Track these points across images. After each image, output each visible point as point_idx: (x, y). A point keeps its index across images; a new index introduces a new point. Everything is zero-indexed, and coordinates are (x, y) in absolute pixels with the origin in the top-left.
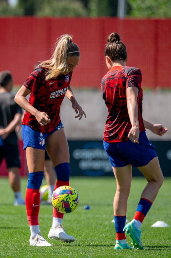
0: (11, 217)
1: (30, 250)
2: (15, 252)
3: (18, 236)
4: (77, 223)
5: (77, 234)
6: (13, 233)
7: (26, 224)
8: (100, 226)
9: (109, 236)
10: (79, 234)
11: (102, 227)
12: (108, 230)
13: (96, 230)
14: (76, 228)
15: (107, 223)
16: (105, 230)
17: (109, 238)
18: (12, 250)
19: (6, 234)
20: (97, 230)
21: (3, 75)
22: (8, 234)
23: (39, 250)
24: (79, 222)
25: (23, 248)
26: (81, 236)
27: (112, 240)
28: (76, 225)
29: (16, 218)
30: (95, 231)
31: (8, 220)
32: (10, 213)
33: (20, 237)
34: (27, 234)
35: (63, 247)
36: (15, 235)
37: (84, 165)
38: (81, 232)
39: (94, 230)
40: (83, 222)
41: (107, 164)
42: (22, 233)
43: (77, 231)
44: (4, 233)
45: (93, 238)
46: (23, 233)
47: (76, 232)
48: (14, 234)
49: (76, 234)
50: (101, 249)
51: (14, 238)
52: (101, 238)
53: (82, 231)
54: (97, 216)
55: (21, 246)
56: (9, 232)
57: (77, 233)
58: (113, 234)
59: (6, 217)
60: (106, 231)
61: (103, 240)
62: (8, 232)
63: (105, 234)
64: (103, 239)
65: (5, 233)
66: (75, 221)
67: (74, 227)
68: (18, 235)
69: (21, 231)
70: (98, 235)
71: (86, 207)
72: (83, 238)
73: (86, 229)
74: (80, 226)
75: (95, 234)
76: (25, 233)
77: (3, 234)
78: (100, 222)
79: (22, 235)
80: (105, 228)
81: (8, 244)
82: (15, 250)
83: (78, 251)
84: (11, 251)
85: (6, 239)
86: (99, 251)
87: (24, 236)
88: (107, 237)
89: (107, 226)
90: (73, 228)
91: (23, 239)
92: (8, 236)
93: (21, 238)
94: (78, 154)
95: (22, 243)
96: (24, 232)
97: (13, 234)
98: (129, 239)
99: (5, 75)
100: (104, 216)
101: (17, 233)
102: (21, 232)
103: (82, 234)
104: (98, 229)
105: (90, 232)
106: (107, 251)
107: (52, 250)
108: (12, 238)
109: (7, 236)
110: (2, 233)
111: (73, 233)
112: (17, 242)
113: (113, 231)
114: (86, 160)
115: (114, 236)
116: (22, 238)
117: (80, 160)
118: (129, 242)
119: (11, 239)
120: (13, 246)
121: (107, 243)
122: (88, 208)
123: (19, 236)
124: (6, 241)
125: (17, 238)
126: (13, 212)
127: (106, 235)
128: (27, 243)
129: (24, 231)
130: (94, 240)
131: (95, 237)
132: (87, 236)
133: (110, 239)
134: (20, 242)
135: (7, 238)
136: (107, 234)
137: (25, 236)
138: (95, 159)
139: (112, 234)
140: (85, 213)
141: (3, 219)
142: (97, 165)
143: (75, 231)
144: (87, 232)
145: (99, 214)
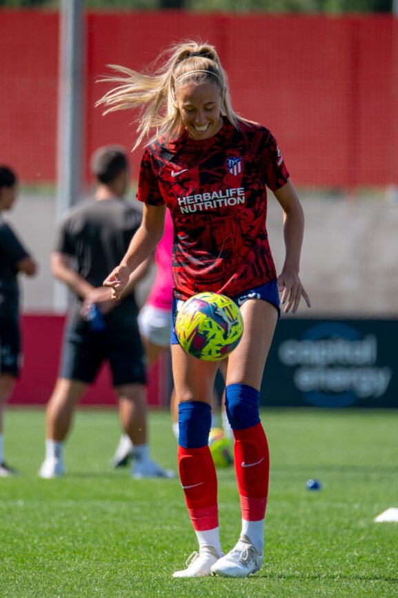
0: (124, 506)
1: (171, 588)
2: (134, 593)
3: (142, 555)
4: (289, 524)
5: (288, 550)
6: (130, 545)
7: (161, 525)
8: (346, 531)
9: (369, 557)
10: (293, 550)
11: (351, 532)
12: (364, 542)
13: (335, 542)
14: (286, 535)
15: (362, 524)
16: (357, 542)
17: (368, 562)
18: (126, 588)
19: (112, 548)
20: (337, 541)
21: (107, 155)
22: (117, 550)
23: (193, 590)
24: (293, 521)
25: (154, 585)
26: (297, 554)
27: (376, 566)
28: (286, 527)
29: (136, 510)
30: (333, 545)
31: (117, 515)
32: (122, 498)
33: (148, 556)
34: (165, 549)
35: (255, 583)
36: (134, 550)
37: (306, 380)
38: (299, 546)
39: (331, 541)
40: (303, 522)
41: (364, 378)
42: (152, 548)
43: (290, 544)
44: (107, 547)
45: (328, 560)
46: (155, 547)
47: (286, 545)
48: (132, 550)
49: (286, 551)
50: (349, 588)
51: (131, 559)
52: (347, 561)
53: (300, 543)
54: (340, 505)
55: (149, 581)
56: (120, 543)
57: (289, 547)
58: (379, 552)
59: (112, 509)
60: (359, 543)
61: (352, 566)
62: (117, 544)
63: (357, 552)
64: (353, 563)
65: (110, 546)
66: (283, 518)
67: (280, 533)
68: (141, 552)
69: (149, 541)
70: (339, 553)
71: (310, 483)
72: (303, 560)
73: (310, 538)
74: (297, 530)
75: (334, 551)
76: (158, 546)
77: (105, 549)
78: (347, 521)
79: (153, 551)
80: (359, 536)
81: (116, 573)
82: (135, 588)
83: (290, 592)
84: (125, 592)
85: (113, 561)
86: (345, 593)
87: (156, 555)
88: (362, 559)
89: (362, 530)
90: (279, 536)
91: (154, 562)
92: (117, 553)
93: (150, 559)
94: (291, 352)
95: (151, 573)
96: (157, 544)
97: (129, 549)
99: (113, 155)
100: (356, 506)
101: (139, 547)
102: (151, 545)
103: (300, 550)
104: (340, 538)
105: (322, 544)
106: (364, 593)
107: (227, 589)
108: (128, 559)
109: (115, 553)
110: (103, 546)
111: (277, 547)
112: (140, 569)
113: (377, 543)
114: (311, 366)
115: (380, 556)
116: (153, 559)
117: (298, 367)
119: (123, 560)
120: (130, 579)
121: (363, 573)
122: (315, 487)
123: (145, 554)
124: (113, 568)
125: (141, 560)
126: (130, 493)
127: (360, 552)
128: (164, 573)
129: (156, 541)
130: (332, 566)
131: (333, 557)
132: (313, 555)
133: (371, 563)
134: (146, 570)
135: (115, 559)
136: (362, 550)
137: (160, 556)
138: (333, 366)
139: (375, 552)
140: (309, 500)
141: (105, 513)
142: (338, 380)
143: (282, 544)
144: (313, 546)
145: (344, 501)
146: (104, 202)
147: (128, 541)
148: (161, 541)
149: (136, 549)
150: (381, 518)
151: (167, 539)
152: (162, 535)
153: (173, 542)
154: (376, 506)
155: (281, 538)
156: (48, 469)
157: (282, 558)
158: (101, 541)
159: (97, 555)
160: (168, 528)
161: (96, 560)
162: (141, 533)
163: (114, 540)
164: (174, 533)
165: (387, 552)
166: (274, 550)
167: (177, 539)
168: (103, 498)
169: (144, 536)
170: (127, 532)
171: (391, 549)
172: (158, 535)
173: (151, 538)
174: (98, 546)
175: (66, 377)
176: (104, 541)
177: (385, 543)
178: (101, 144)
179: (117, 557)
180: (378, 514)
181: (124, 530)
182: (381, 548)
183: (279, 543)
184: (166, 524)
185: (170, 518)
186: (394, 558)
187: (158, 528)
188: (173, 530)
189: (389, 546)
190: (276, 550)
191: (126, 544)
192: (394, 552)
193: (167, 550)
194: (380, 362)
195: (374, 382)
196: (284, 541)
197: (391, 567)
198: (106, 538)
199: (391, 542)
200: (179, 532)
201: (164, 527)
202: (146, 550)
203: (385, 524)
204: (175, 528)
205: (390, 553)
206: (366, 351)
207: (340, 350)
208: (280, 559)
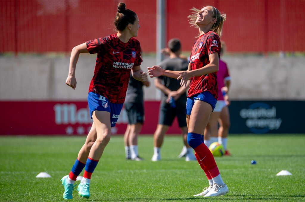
0: (183, 171)
3: (190, 189)
4: (244, 177)
5: (244, 186)
7: (197, 178)
8: (266, 179)
9: (275, 188)
10: (246, 187)
11: (268, 180)
12: (273, 183)
13: (262, 183)
15: (272, 176)
16: (270, 183)
19: (179, 187)
20: (263, 183)
21: (174, 42)
22: (181, 187)
24: (246, 176)
26: (248, 188)
27: (277, 192)
28: (243, 178)
29: (188, 173)
30: (261, 184)
31: (181, 175)
32: (182, 168)
34: (199, 187)
37: (250, 123)
38: (248, 185)
39: (260, 183)
40: (250, 176)
41: (271, 123)
42: (194, 186)
43: (245, 184)
44: (177, 186)
45: (259, 190)
46: (195, 186)
47: (244, 184)
48: (187, 187)
49: (243, 187)
51: (186, 191)
52: (267, 190)
53: (249, 184)
54: (263, 170)
56: (182, 185)
58: (278, 186)
59: (179, 172)
60: (271, 184)
61: (268, 192)
62: (181, 185)
63: (270, 187)
64: (269, 191)
65: (178, 186)
66: (242, 175)
67: (241, 180)
68: (190, 188)
69: (193, 184)
70: (263, 187)
71: (252, 161)
72: (250, 190)
73: (252, 182)
74: (248, 179)
75: (262, 186)
76: (196, 186)
77: (176, 187)
78: (266, 175)
79: (194, 188)
80: (271, 181)
87: (195, 189)
88: (272, 190)
89: (272, 179)
90: (241, 181)
93: (193, 191)
94: (244, 113)
96: (196, 185)
97: (185, 187)
98: (292, 191)
100: (269, 170)
101: (189, 186)
102: (193, 185)
103: (249, 186)
104: (264, 182)
105: (257, 184)
109: (180, 189)
110: (176, 186)
111: (240, 185)
114: (252, 119)
115: (279, 188)
117: (247, 119)
118: (293, 193)
119: (183, 191)
122: (254, 163)
125: (190, 191)
126: (185, 166)
127: (271, 187)
129: (195, 184)
130: (261, 192)
131: (261, 189)
132: (254, 188)
135: (180, 191)
136: (272, 186)
137: (197, 189)
139: (277, 187)
140: (252, 168)
141: (176, 174)
142: (262, 123)
143: (242, 184)
144: (254, 185)
145: (265, 168)
146: (173, 59)
147: (185, 184)
148: (197, 184)
149: (188, 187)
150: (278, 174)
151: (199, 183)
152: (198, 182)
153: (201, 184)
154: (277, 170)
155: (242, 182)
156: (155, 158)
157: (242, 189)
158: (175, 184)
159: (173, 189)
160: (200, 179)
161: (173, 191)
162: (190, 181)
163: (179, 184)
164: (202, 181)
165: (281, 186)
166: (239, 186)
167: (203, 183)
168: (175, 168)
169: (191, 182)
170: (184, 181)
171: (283, 185)
172: (196, 182)
173: (194, 183)
174: (174, 186)
175: (161, 124)
176: (176, 184)
177: (280, 183)
178: (172, 38)
179: (181, 190)
180: (278, 173)
181: (183, 180)
182: (279, 185)
183: (241, 184)
184: (199, 178)
185: (200, 175)
186: (284, 189)
187: (196, 179)
188: (202, 180)
189: (282, 184)
190: (240, 187)
191: (184, 185)
192: (284, 186)
193: (200, 187)
194: (277, 117)
195: (276, 124)
196: (243, 183)
197: (283, 192)
198: (177, 183)
199: (283, 183)
200: (203, 181)
201: (198, 179)
202: (191, 187)
203: (280, 176)
204: (202, 179)
205: (282, 187)
206: (272, 113)
207: (263, 112)
208: (242, 190)
